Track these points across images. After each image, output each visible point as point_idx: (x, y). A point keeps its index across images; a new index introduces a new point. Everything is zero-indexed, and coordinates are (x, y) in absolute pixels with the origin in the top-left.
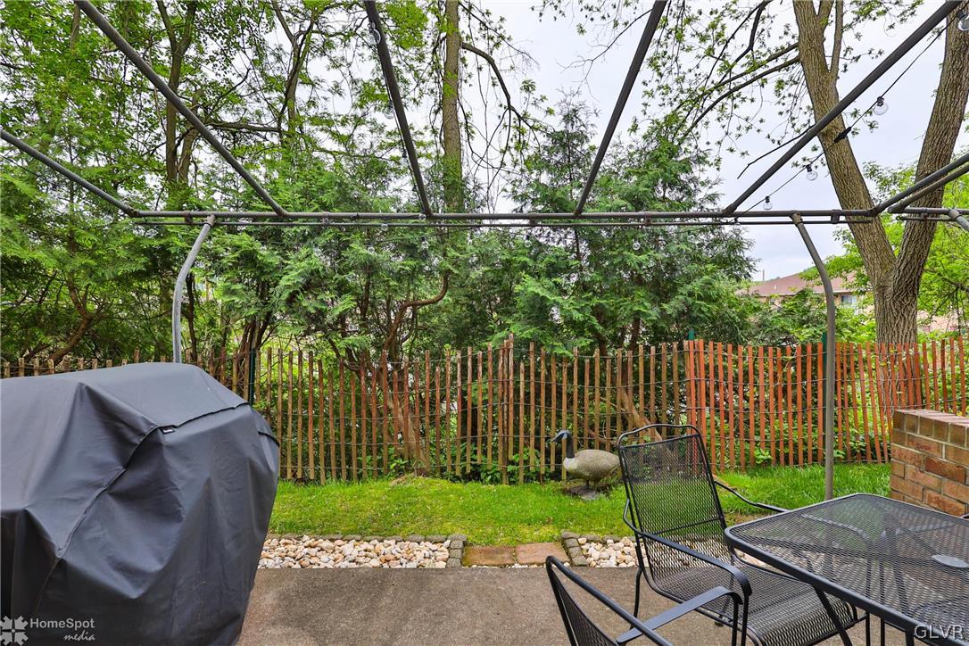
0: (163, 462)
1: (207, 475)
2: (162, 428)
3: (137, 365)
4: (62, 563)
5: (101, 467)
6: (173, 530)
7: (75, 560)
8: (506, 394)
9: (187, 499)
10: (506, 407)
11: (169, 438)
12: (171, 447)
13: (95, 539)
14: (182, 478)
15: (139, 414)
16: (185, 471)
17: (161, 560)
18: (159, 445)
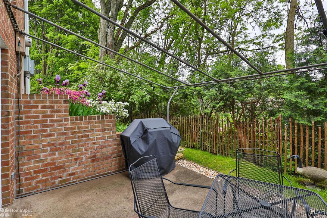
0: (148, 134)
1: (155, 138)
2: (148, 129)
3: (145, 119)
4: (131, 145)
5: (141, 133)
6: (148, 146)
7: (133, 145)
8: (278, 137)
9: (151, 142)
10: (279, 142)
11: (149, 131)
12: (149, 132)
13: (137, 144)
14: (150, 138)
15: (146, 126)
16: (151, 137)
17: (145, 150)
18: (147, 131)
